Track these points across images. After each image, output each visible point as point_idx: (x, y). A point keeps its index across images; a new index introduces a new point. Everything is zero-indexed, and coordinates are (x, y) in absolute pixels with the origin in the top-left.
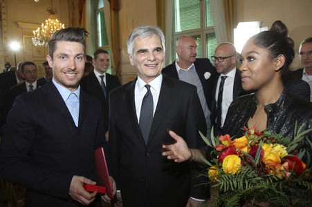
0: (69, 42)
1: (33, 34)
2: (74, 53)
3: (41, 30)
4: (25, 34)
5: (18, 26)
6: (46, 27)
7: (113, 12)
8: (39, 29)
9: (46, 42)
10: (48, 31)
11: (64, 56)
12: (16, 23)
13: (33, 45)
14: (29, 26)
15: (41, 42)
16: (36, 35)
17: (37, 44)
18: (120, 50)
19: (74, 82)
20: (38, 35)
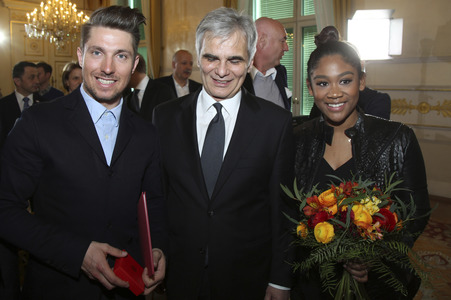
0: (108, 29)
1: (26, 19)
2: (116, 48)
3: (39, 12)
4: (14, 18)
5: (3, 4)
6: (47, 8)
8: (36, 10)
9: (46, 31)
10: (50, 15)
11: (99, 50)
13: (26, 36)
14: (22, 5)
15: (39, 31)
16: (31, 21)
17: (32, 34)
18: (163, 49)
19: (108, 95)
20: (34, 20)
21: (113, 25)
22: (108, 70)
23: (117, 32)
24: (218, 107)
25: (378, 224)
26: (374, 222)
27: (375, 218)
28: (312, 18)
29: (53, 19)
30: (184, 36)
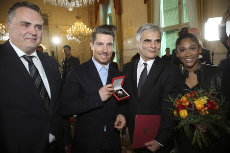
1: (67, 33)
2: (107, 42)
3: (72, 29)
4: (62, 33)
5: (58, 27)
6: (75, 28)
7: (117, 16)
8: (70, 29)
9: (75, 37)
10: (76, 31)
11: (101, 44)
12: (57, 26)
13: (67, 40)
14: (64, 27)
15: (72, 37)
16: (69, 33)
17: (69, 38)
18: (122, 41)
20: (70, 33)
21: (106, 33)
22: (105, 51)
23: (108, 36)
24: (145, 64)
25: (206, 108)
26: (205, 107)
27: (205, 106)
28: (188, 24)
29: (77, 32)
30: (131, 35)
